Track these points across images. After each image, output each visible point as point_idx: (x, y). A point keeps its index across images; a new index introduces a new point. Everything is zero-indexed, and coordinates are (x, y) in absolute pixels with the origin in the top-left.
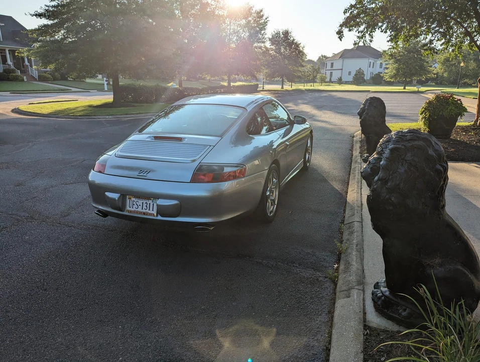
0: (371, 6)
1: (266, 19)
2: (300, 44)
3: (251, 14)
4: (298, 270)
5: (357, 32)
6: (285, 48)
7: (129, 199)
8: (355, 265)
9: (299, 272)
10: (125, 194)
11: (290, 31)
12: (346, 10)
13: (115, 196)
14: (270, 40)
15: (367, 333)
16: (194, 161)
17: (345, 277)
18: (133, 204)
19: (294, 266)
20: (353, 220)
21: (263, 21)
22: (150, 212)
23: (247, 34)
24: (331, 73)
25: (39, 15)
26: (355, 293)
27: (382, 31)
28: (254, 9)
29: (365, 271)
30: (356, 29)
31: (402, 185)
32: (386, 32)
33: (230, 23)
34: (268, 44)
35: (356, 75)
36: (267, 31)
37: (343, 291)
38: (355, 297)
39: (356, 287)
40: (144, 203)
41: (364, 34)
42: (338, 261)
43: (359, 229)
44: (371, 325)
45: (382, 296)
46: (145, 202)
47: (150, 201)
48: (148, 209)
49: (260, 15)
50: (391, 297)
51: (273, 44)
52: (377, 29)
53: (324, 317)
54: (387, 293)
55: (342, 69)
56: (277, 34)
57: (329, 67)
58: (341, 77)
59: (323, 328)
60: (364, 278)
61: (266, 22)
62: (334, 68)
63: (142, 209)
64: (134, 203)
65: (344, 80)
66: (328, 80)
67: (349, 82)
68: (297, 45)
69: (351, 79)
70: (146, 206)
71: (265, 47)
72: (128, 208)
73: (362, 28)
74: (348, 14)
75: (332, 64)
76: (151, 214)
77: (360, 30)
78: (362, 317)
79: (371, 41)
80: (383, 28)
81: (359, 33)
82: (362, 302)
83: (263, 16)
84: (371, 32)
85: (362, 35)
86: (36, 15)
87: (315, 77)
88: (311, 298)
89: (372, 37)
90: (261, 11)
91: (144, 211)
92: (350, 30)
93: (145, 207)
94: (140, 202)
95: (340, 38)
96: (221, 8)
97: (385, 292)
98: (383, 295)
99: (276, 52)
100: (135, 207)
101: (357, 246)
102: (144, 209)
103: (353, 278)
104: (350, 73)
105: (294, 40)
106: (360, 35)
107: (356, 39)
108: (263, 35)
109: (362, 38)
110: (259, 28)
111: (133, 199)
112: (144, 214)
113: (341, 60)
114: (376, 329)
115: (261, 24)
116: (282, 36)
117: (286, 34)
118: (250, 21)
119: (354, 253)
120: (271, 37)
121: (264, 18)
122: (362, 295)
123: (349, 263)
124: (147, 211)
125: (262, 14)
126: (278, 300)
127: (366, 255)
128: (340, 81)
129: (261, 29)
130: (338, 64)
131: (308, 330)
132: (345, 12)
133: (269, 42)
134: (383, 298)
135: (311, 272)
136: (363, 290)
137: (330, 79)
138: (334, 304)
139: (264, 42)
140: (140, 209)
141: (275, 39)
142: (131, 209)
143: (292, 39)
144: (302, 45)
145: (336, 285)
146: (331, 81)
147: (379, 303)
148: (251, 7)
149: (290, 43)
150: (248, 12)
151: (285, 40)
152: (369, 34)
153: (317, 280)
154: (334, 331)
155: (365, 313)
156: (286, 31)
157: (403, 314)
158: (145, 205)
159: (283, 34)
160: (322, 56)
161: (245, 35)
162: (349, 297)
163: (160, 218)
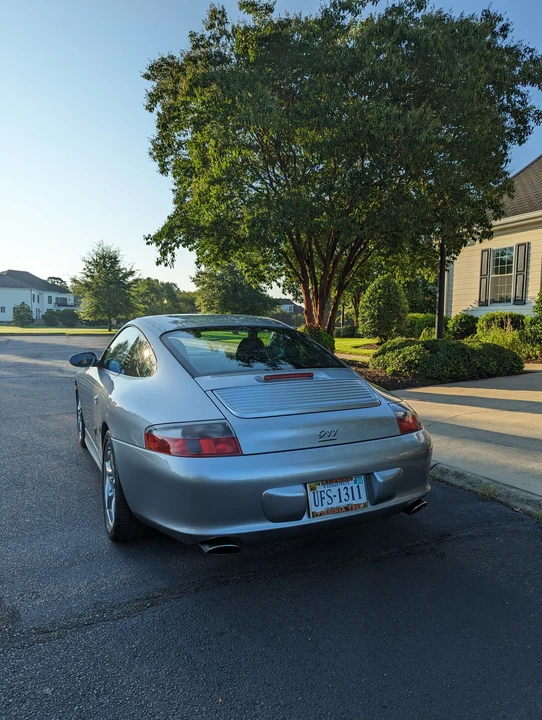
7: (311, 490)
18: (322, 498)
22: (354, 502)
35: (16, 312)
40: (342, 490)
46: (342, 487)
47: (351, 483)
48: (351, 498)
63: (340, 502)
64: (323, 495)
69: (8, 317)
70: (347, 494)
72: (313, 508)
76: (359, 506)
91: (344, 504)
93: (344, 497)
94: (334, 490)
100: (326, 502)
102: (343, 500)
104: (3, 310)
111: (320, 488)
112: (347, 509)
124: (350, 502)
140: (336, 503)
142: (319, 510)
158: (343, 492)
163: (371, 508)
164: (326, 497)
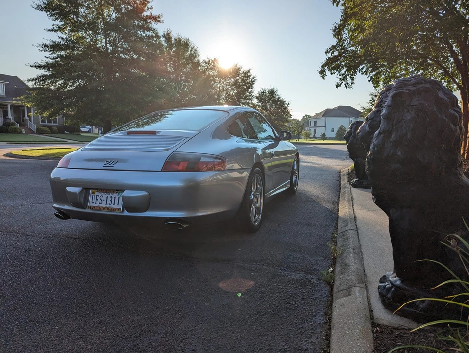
0: (351, 48)
1: (253, 78)
2: (285, 101)
3: (239, 74)
4: (285, 272)
5: (339, 75)
6: (271, 105)
7: (92, 193)
8: (353, 265)
9: (286, 274)
10: (88, 188)
11: (275, 89)
12: (328, 50)
13: (77, 190)
14: (257, 97)
15: (377, 330)
16: (167, 150)
17: (343, 278)
18: (97, 200)
19: (281, 269)
20: (347, 229)
21: (250, 80)
22: (115, 207)
23: (236, 91)
24: (315, 130)
25: (40, 67)
26: (357, 291)
27: (362, 73)
28: (242, 70)
29: (366, 271)
30: (337, 72)
31: (409, 136)
32: (366, 74)
33: (220, 82)
34: (255, 101)
35: (338, 131)
36: (254, 90)
37: (341, 290)
38: (357, 294)
39: (356, 285)
41: (345, 77)
42: (334, 264)
43: (355, 236)
44: (381, 322)
45: (392, 287)
46: (109, 196)
47: (116, 195)
48: (113, 203)
49: (247, 74)
50: (404, 286)
51: (260, 101)
52: (357, 72)
53: (320, 319)
54: (398, 283)
55: (325, 127)
56: (263, 92)
57: (313, 124)
58: (324, 134)
59: (319, 330)
60: (366, 277)
61: (253, 81)
62: (317, 126)
63: (106, 204)
64: (98, 198)
65: (327, 136)
66: (312, 136)
67: (331, 138)
68: (283, 103)
69: (333, 135)
70: (111, 201)
71: (252, 104)
72: (90, 204)
73: (343, 71)
74: (329, 55)
75: (316, 122)
76: (115, 210)
77: (341, 73)
78: (368, 313)
79: (352, 84)
80: (363, 71)
81: (340, 75)
82: (366, 299)
83: (250, 76)
84: (352, 75)
85: (344, 78)
86: (36, 66)
87: (300, 133)
88: (303, 299)
89: (353, 80)
90: (249, 71)
91: (108, 206)
92: (332, 73)
93: (109, 202)
94: (104, 196)
95: (323, 77)
96: (212, 69)
97: (396, 281)
98: (393, 285)
99: (262, 108)
100: (99, 202)
101: (354, 249)
102: (108, 204)
103: (352, 277)
104: (332, 130)
105: (279, 98)
106: (341, 77)
107: (338, 81)
108: (250, 92)
109: (343, 80)
110: (246, 86)
111: (97, 193)
112: (108, 209)
113: (324, 119)
114: (387, 327)
115: (248, 83)
116: (268, 94)
117: (272, 92)
118: (239, 80)
119: (351, 255)
120: (257, 95)
121: (251, 77)
122: (366, 292)
123: (346, 265)
124: (112, 206)
125: (249, 74)
126: (261, 301)
127: (365, 257)
128: (324, 137)
129: (248, 88)
130: (321, 122)
131: (299, 331)
132: (326, 53)
133: (256, 100)
134: (393, 289)
135: (301, 274)
136: (367, 289)
137: (315, 135)
138: (331, 305)
139: (251, 99)
140: (104, 205)
141: (262, 97)
142: (94, 205)
143: (277, 97)
144: (287, 102)
145: (332, 287)
146: (315, 138)
147: (389, 295)
148: (239, 69)
149: (275, 101)
150: (236, 72)
151: (270, 98)
152: (350, 77)
153: (310, 282)
154: (333, 332)
155: (371, 311)
156: (271, 90)
157: (421, 306)
158: (109, 199)
159: (269, 93)
160: (306, 115)
161: (234, 93)
162: (350, 295)
163: (126, 213)
164: (99, 199)
